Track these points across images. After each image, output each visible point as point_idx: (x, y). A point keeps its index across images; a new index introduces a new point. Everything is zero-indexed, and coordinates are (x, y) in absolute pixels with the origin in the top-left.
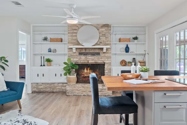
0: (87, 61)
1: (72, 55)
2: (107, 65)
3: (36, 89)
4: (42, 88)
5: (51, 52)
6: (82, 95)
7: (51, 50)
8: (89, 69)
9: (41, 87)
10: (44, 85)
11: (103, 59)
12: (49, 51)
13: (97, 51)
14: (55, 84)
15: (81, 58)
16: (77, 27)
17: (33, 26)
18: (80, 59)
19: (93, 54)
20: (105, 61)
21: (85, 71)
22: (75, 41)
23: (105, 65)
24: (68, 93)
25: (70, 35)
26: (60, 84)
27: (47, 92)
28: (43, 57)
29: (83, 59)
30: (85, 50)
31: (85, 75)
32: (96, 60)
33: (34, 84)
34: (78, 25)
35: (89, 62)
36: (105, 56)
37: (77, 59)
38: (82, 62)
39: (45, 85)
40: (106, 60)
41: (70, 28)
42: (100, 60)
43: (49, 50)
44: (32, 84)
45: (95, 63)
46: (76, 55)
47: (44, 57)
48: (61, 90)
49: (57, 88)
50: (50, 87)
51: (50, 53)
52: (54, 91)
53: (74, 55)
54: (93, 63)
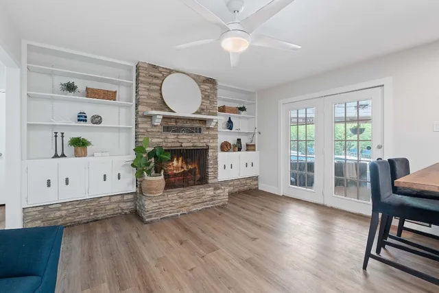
0: (179, 144)
1: (149, 130)
2: (213, 150)
3: (39, 222)
4: (61, 217)
5: (86, 121)
6: (179, 214)
7: (86, 117)
8: (181, 159)
9: (58, 214)
10: (67, 208)
11: (206, 141)
12: (79, 120)
13: (197, 125)
14: (101, 199)
15: (167, 138)
16: (160, 72)
17: (28, 46)
18: (166, 140)
19: (191, 131)
20: (209, 144)
21: (175, 163)
22: (155, 102)
23: (210, 151)
24: (150, 217)
25: (145, 86)
26: (115, 197)
27: (79, 223)
28: (59, 135)
29: (171, 140)
30: (176, 122)
31: (175, 171)
32: (195, 141)
33: (34, 209)
34: (161, 70)
35: (183, 145)
36: (209, 135)
37: (161, 140)
38: (169, 145)
39: (70, 207)
40: (211, 141)
41: (146, 72)
42: (202, 141)
43: (79, 116)
44: (26, 211)
45: (192, 148)
46: (158, 132)
47: (63, 134)
48: (117, 212)
49: (108, 207)
50: (85, 210)
51: (82, 124)
52: (100, 216)
53: (153, 130)
54: (189, 148)
